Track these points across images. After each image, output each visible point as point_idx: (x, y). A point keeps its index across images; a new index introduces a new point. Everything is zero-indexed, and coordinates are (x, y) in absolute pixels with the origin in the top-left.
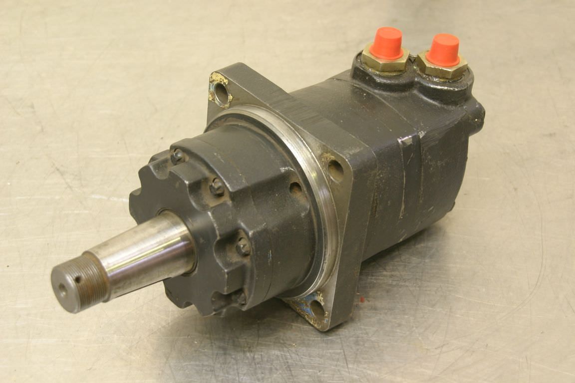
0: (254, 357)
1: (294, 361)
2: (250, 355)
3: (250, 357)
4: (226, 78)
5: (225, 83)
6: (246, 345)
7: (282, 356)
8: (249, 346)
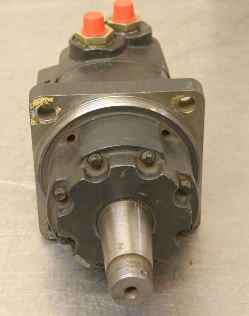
0: (102, 311)
1: (135, 313)
2: (99, 308)
3: (98, 311)
4: (50, 97)
5: (50, 102)
6: (95, 300)
7: (125, 310)
8: (98, 301)
